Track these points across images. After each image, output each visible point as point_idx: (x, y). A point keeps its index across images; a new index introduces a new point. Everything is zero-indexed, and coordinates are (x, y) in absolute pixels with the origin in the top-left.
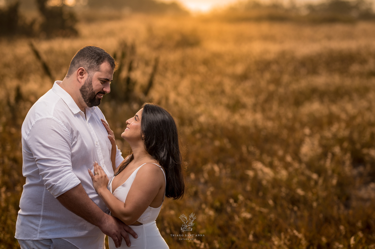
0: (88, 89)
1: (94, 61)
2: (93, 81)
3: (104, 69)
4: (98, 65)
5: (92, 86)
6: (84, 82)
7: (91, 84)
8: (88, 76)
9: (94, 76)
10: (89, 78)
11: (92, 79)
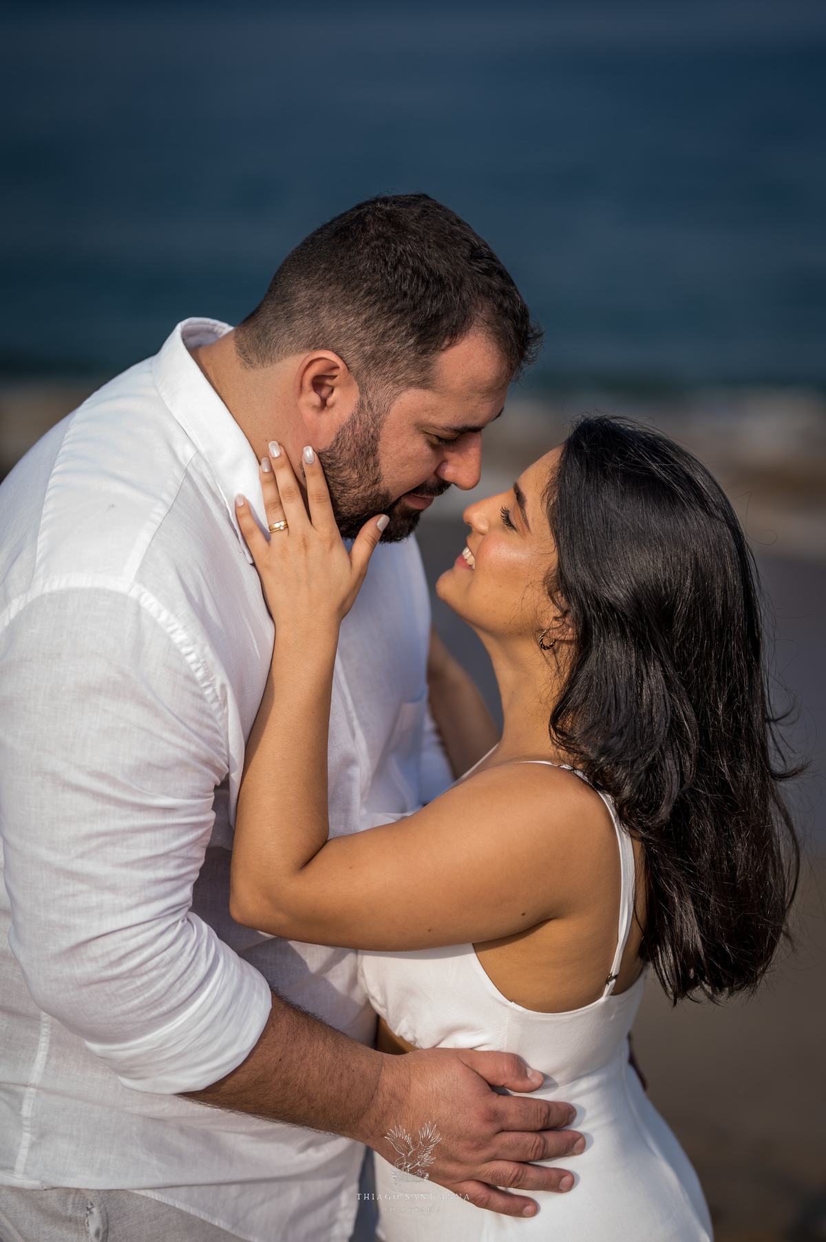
0: (355, 476)
1: (403, 330)
2: (383, 439)
3: (459, 380)
4: (424, 352)
5: (376, 464)
6: (333, 438)
7: (374, 451)
8: (361, 406)
9: (394, 410)
10: (366, 417)
11: (379, 426)
